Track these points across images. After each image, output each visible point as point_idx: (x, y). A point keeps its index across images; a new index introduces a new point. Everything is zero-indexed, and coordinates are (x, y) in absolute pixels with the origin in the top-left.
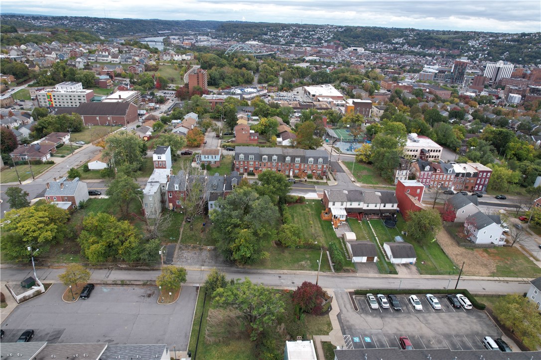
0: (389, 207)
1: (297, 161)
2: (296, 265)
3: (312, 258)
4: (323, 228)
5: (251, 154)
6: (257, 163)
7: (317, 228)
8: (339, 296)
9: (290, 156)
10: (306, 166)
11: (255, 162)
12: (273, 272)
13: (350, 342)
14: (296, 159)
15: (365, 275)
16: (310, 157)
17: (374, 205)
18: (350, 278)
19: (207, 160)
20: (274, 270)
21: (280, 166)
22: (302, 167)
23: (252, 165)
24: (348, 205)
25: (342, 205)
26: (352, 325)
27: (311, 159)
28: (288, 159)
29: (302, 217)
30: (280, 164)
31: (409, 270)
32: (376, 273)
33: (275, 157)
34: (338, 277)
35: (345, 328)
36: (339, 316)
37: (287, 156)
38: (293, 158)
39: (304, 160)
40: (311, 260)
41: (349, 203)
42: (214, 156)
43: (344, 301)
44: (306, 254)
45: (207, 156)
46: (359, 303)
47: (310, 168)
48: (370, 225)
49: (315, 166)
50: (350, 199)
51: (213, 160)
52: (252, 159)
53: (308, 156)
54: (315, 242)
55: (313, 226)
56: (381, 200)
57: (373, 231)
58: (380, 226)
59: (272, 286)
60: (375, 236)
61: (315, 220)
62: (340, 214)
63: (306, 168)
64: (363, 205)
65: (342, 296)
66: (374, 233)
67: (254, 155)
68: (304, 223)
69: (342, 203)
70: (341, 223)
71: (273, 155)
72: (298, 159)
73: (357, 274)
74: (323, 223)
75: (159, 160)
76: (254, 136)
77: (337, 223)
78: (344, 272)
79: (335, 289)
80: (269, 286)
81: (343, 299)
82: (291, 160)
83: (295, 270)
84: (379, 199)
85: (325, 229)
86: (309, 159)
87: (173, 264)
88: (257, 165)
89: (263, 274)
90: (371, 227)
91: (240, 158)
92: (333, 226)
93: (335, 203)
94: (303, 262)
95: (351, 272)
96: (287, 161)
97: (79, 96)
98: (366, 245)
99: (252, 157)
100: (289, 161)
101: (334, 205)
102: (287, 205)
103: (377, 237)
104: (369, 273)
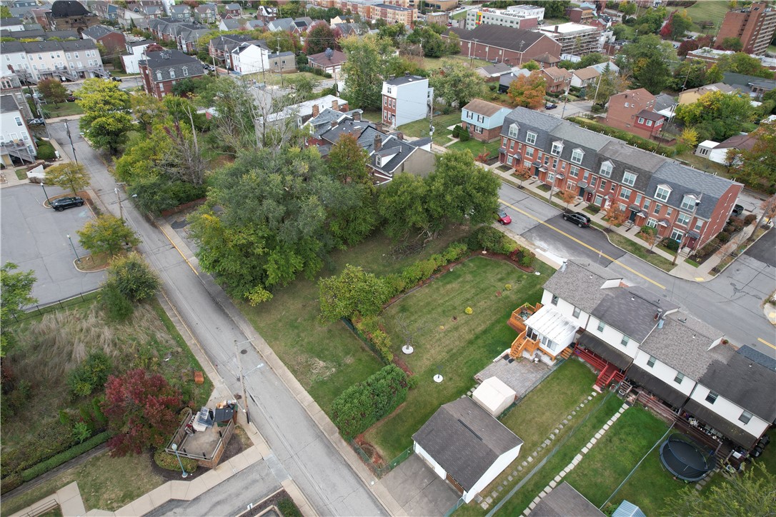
1: (626, 180)
2: (302, 358)
3: (350, 370)
4: (477, 337)
5: (533, 129)
6: (540, 154)
7: (463, 330)
8: (255, 476)
9: (614, 162)
10: (647, 202)
11: (536, 150)
12: (250, 336)
14: (627, 175)
15: (386, 498)
16: (663, 182)
17: (675, 373)
18: (346, 472)
19: (468, 120)
20: (257, 335)
21: (586, 178)
22: (637, 203)
23: (531, 155)
24: (593, 327)
25: (576, 315)
27: (664, 189)
28: (607, 166)
29: (473, 291)
30: (586, 174)
33: (578, 153)
34: (330, 449)
36: (173, 503)
37: (607, 159)
38: (620, 169)
39: (647, 182)
40: (339, 372)
41: (595, 322)
42: (481, 116)
43: (238, 495)
44: (354, 355)
45: (470, 114)
47: (657, 212)
48: (617, 415)
49: (670, 211)
50: (606, 311)
51: (480, 125)
52: (533, 141)
53: (659, 176)
54: (407, 348)
55: (461, 319)
56: (705, 371)
57: (598, 436)
58: (644, 443)
59: (206, 353)
60: (585, 450)
61: (488, 312)
62: (547, 331)
63: (646, 207)
64: (637, 353)
65: (255, 481)
66: (593, 441)
67: (538, 133)
68: (457, 302)
69: (577, 310)
70: (537, 356)
71: (577, 146)
72: (630, 177)
73: (374, 484)
74: (498, 327)
75: (389, 94)
76: (646, 119)
77: (526, 349)
78: (356, 450)
79: (275, 459)
80: (204, 350)
81: (247, 488)
82: (613, 173)
83: (286, 364)
84: (705, 367)
85: (480, 342)
86: (659, 187)
87: (177, 232)
88: (540, 158)
89: (234, 326)
90: (610, 423)
91: (511, 133)
92: (508, 351)
93: (560, 301)
94: (321, 362)
95: (368, 465)
96: (603, 171)
97: (512, 22)
98: (476, 440)
99: (533, 136)
100: (608, 173)
101: (556, 304)
102: (484, 252)
103: (584, 455)
104: (403, 506)
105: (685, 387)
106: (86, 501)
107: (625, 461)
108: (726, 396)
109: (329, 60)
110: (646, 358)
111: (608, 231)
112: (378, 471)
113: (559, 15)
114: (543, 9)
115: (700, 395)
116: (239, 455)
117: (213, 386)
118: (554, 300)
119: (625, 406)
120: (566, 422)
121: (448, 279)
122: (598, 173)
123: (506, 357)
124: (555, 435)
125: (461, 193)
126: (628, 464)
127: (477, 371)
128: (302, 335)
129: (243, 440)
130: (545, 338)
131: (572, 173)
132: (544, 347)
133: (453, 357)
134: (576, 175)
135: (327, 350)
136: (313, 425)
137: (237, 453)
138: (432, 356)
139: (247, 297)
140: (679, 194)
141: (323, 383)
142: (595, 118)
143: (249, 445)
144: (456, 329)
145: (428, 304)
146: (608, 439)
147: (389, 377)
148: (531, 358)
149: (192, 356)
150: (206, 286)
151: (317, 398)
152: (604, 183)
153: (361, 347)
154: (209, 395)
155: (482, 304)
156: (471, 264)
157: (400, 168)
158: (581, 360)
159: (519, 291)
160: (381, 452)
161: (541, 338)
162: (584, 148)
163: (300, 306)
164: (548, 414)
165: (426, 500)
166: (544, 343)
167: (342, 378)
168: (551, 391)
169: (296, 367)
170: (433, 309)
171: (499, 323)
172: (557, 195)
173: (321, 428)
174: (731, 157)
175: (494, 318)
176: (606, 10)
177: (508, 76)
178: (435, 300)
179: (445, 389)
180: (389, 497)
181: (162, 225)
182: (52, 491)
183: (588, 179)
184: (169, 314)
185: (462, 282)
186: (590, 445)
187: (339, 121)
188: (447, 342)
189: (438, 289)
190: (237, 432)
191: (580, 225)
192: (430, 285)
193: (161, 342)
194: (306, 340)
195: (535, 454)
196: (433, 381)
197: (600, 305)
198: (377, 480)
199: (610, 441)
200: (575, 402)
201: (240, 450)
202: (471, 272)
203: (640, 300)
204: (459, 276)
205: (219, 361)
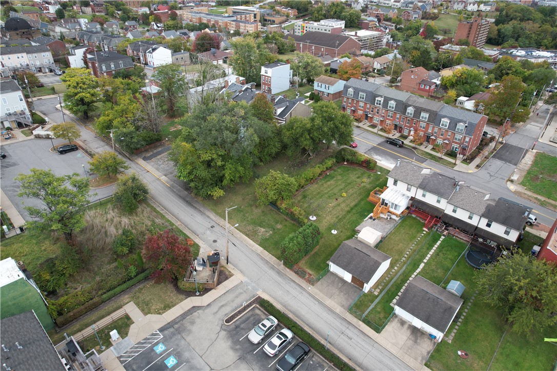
0: (498, 229)
1: (423, 117)
2: (250, 228)
3: (281, 231)
4: (352, 209)
5: (363, 91)
6: (368, 106)
7: (343, 205)
8: (240, 291)
9: (415, 107)
10: (436, 130)
11: (366, 104)
12: (214, 218)
13: (150, 343)
15: (320, 295)
16: (444, 117)
17: (468, 214)
18: (292, 284)
19: (319, 89)
20: (218, 217)
21: (397, 118)
22: (430, 131)
23: (362, 107)
24: (419, 195)
25: (409, 190)
26: (190, 331)
27: (445, 121)
28: (410, 110)
29: (344, 184)
30: (398, 116)
31: (410, 343)
32: (343, 306)
33: (392, 103)
34: (279, 273)
35: (176, 326)
36: (195, 309)
37: (410, 106)
38: (418, 111)
39: (435, 118)
40: (274, 233)
41: (420, 192)
42: (327, 86)
43: (233, 301)
44: (281, 223)
45: (320, 85)
46: (248, 319)
47: (442, 135)
48: (439, 242)
49: (450, 133)
50: (426, 185)
51: (326, 91)
52: (363, 98)
53: (442, 113)
54: (313, 217)
55: (341, 200)
56: (484, 210)
57: (431, 253)
58: (456, 254)
59: (189, 229)
60: (425, 261)
61: (355, 195)
62: (394, 200)
63: (435, 133)
64: (446, 206)
65: (241, 293)
66: (429, 256)
67: (366, 93)
68: (336, 191)
69: (409, 186)
70: (388, 215)
71: (391, 99)
72: (424, 115)
73: (310, 288)
74: (363, 203)
75: (266, 75)
76: (425, 85)
77: (382, 213)
78: (296, 273)
79: (249, 281)
80: (188, 228)
81: (237, 297)
82: (414, 113)
83: (241, 231)
84: (484, 208)
85: (354, 211)
86: (442, 120)
87: (147, 162)
88: (368, 109)
89: (202, 213)
90: (436, 246)
91: (349, 94)
92: (372, 214)
93: (399, 183)
94: (262, 229)
95: (305, 279)
96: (408, 113)
97: (325, 30)
98: (367, 257)
99: (363, 95)
100: (411, 114)
101: (396, 185)
102: (345, 163)
103: (425, 263)
104: (330, 298)
105: (474, 222)
106: (143, 310)
107: (447, 263)
108: (497, 221)
109: (214, 56)
110: (452, 207)
111: (415, 148)
112: (311, 282)
113: (355, 25)
114: (344, 22)
115: (483, 224)
116: (227, 281)
117: (199, 246)
118: (395, 183)
119: (443, 237)
120: (412, 248)
121: (327, 179)
122: (405, 115)
123: (371, 218)
124: (407, 255)
125: (332, 126)
126: (449, 265)
127: (356, 226)
128: (246, 215)
129: (227, 273)
130: (393, 204)
131: (389, 116)
132: (392, 210)
133: (340, 220)
134: (391, 117)
135: (264, 222)
136: (267, 262)
137: (225, 280)
138: (328, 220)
139: (210, 194)
140: (454, 123)
141: (266, 240)
142: (393, 86)
143: (232, 275)
144: (339, 205)
145: (319, 193)
146: (437, 254)
147: (311, 228)
148: (385, 217)
149: (181, 231)
150: (177, 192)
151: (265, 248)
152: (409, 120)
153: (285, 219)
154: (199, 252)
155: (351, 191)
156: (339, 170)
157: (290, 115)
158: (414, 216)
159: (370, 183)
160: (311, 272)
161: (390, 204)
162: (395, 100)
163: (241, 199)
164: (401, 244)
165: (342, 294)
166: (392, 208)
167: (277, 236)
168: (400, 233)
169: (248, 233)
170: (322, 196)
171: (363, 200)
172: (382, 130)
173: (272, 263)
174: (477, 105)
175: (359, 198)
176: (384, 22)
177: (336, 62)
178: (322, 191)
179: (340, 237)
180: (321, 294)
181: (136, 159)
182: (120, 307)
183: (399, 119)
184: (158, 209)
185: (336, 180)
186: (427, 258)
187: (243, 89)
188: (335, 213)
189: (322, 184)
190: (222, 269)
191: (398, 146)
192: (317, 183)
193: (160, 225)
194: (249, 218)
195: (398, 265)
196: (332, 234)
197: (422, 182)
198: (312, 286)
199: (438, 255)
200: (415, 237)
201: (227, 278)
202: (340, 175)
203: (444, 177)
204: (333, 177)
205: (198, 233)
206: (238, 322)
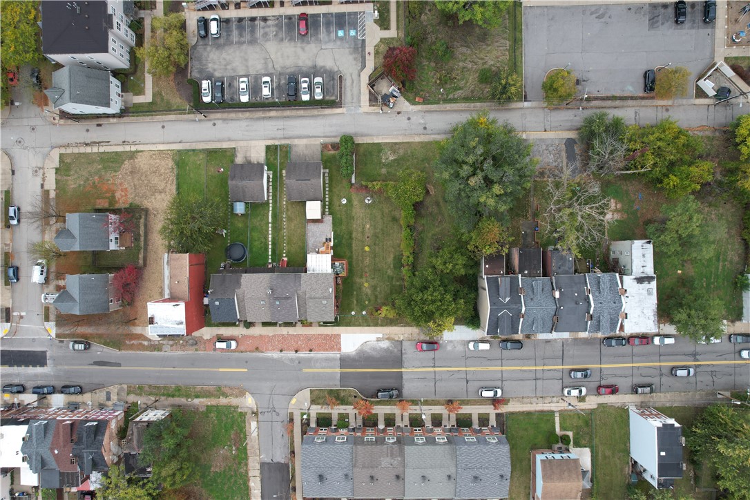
4: (351, 238)
7: (359, 235)
8: (355, 100)
9: (387, 444)
13: (360, 30)
15: (313, 142)
20: (431, 140)
26: (351, 54)
29: (379, 266)
32: (295, 145)
35: (360, 50)
36: (364, 66)
37: (394, 444)
40: (381, 163)
44: (385, 175)
48: (270, 253)
54: (369, 201)
57: (270, 236)
58: (254, 249)
59: (436, 111)
60: (270, 225)
62: (320, 259)
65: (353, 99)
66: (270, 232)
67: (466, 444)
68: (378, 250)
79: (358, 112)
80: (439, 111)
81: (352, 95)
86: (345, 441)
87: (563, 139)
90: (270, 246)
92: (332, 244)
95: (330, 144)
103: (269, 223)
104: (306, 145)
107: (255, 235)
112: (324, 146)
116: (368, 99)
117: (412, 105)
119: (270, 261)
120: (285, 231)
121: (397, 261)
122: (397, 437)
123: (330, 240)
124: (284, 222)
127: (333, 220)
128: (415, 161)
129: (374, 104)
133: (350, 217)
136: (362, 135)
138: (357, 208)
140: (329, 441)
141: (380, 152)
143: (370, 105)
144: (363, 233)
145: (389, 235)
146: (266, 238)
149: (438, 104)
151: (374, 144)
153: (386, 181)
154: (408, 100)
160: (331, 152)
161: (320, 256)
164: (293, 228)
165: (302, 154)
166: (317, 255)
167: (376, 161)
168: (300, 239)
169: (398, 146)
170: (383, 233)
171: (350, 256)
175: (355, 258)
178: (388, 240)
179: (337, 198)
182: (398, 28)
184: (478, 104)
185: (390, 266)
186: (270, 229)
188: (359, 222)
190: (378, 103)
193: (455, 92)
196: (344, 198)
197: (300, 281)
198: (322, 143)
202: (393, 277)
204: (395, 268)
205: (427, 114)
206: (336, 82)
